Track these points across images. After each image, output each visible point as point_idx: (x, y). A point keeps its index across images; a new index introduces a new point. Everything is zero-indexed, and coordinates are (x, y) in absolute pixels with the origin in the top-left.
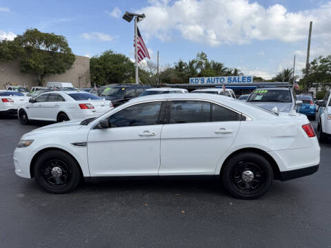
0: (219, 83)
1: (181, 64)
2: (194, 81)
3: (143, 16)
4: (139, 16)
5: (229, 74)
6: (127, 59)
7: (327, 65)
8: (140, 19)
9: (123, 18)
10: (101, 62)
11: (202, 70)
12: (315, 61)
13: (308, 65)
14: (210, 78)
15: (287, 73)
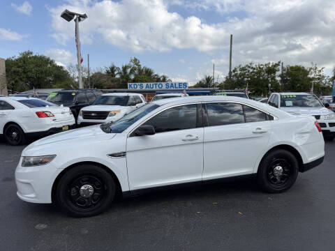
0: (158, 88)
1: (113, 69)
2: (133, 86)
3: (84, 16)
4: (81, 16)
5: (158, 80)
6: (52, 62)
7: (245, 73)
8: (81, 18)
9: (62, 16)
10: (20, 64)
11: (135, 75)
12: (236, 69)
13: (230, 73)
14: (149, 84)
15: (208, 79)
